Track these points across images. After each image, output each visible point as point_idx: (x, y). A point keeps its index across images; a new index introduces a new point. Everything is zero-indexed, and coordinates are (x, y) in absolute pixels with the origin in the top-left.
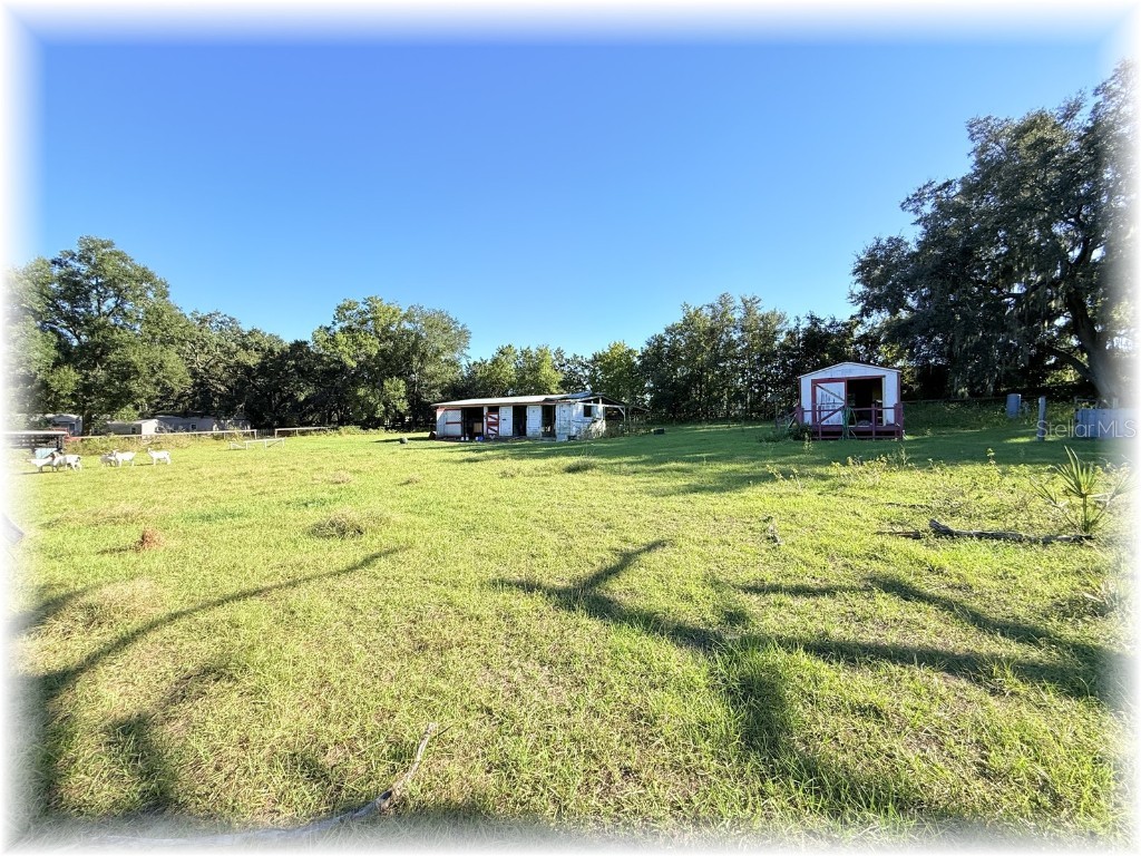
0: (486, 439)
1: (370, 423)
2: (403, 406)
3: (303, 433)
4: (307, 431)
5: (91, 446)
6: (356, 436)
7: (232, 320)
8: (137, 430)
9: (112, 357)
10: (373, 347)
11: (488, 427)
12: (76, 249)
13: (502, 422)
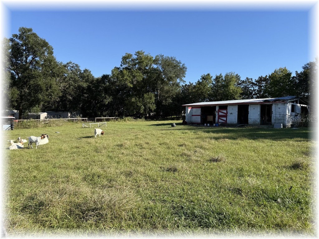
0: (219, 125)
1: (137, 116)
2: (153, 107)
3: (107, 120)
4: (109, 119)
5: (24, 124)
6: (132, 122)
7: (77, 65)
8: (38, 117)
9: (32, 82)
10: (140, 76)
11: (219, 118)
12: (18, 33)
13: (230, 115)
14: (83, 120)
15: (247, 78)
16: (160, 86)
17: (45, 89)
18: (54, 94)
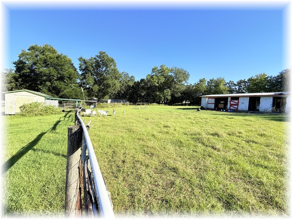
2: (169, 98)
4: (144, 104)
7: (127, 74)
8: (107, 102)
9: (105, 82)
10: (163, 80)
11: (230, 106)
12: (99, 54)
13: (241, 104)
14: (130, 104)
15: (230, 81)
16: (174, 85)
17: (112, 86)
18: (116, 89)
